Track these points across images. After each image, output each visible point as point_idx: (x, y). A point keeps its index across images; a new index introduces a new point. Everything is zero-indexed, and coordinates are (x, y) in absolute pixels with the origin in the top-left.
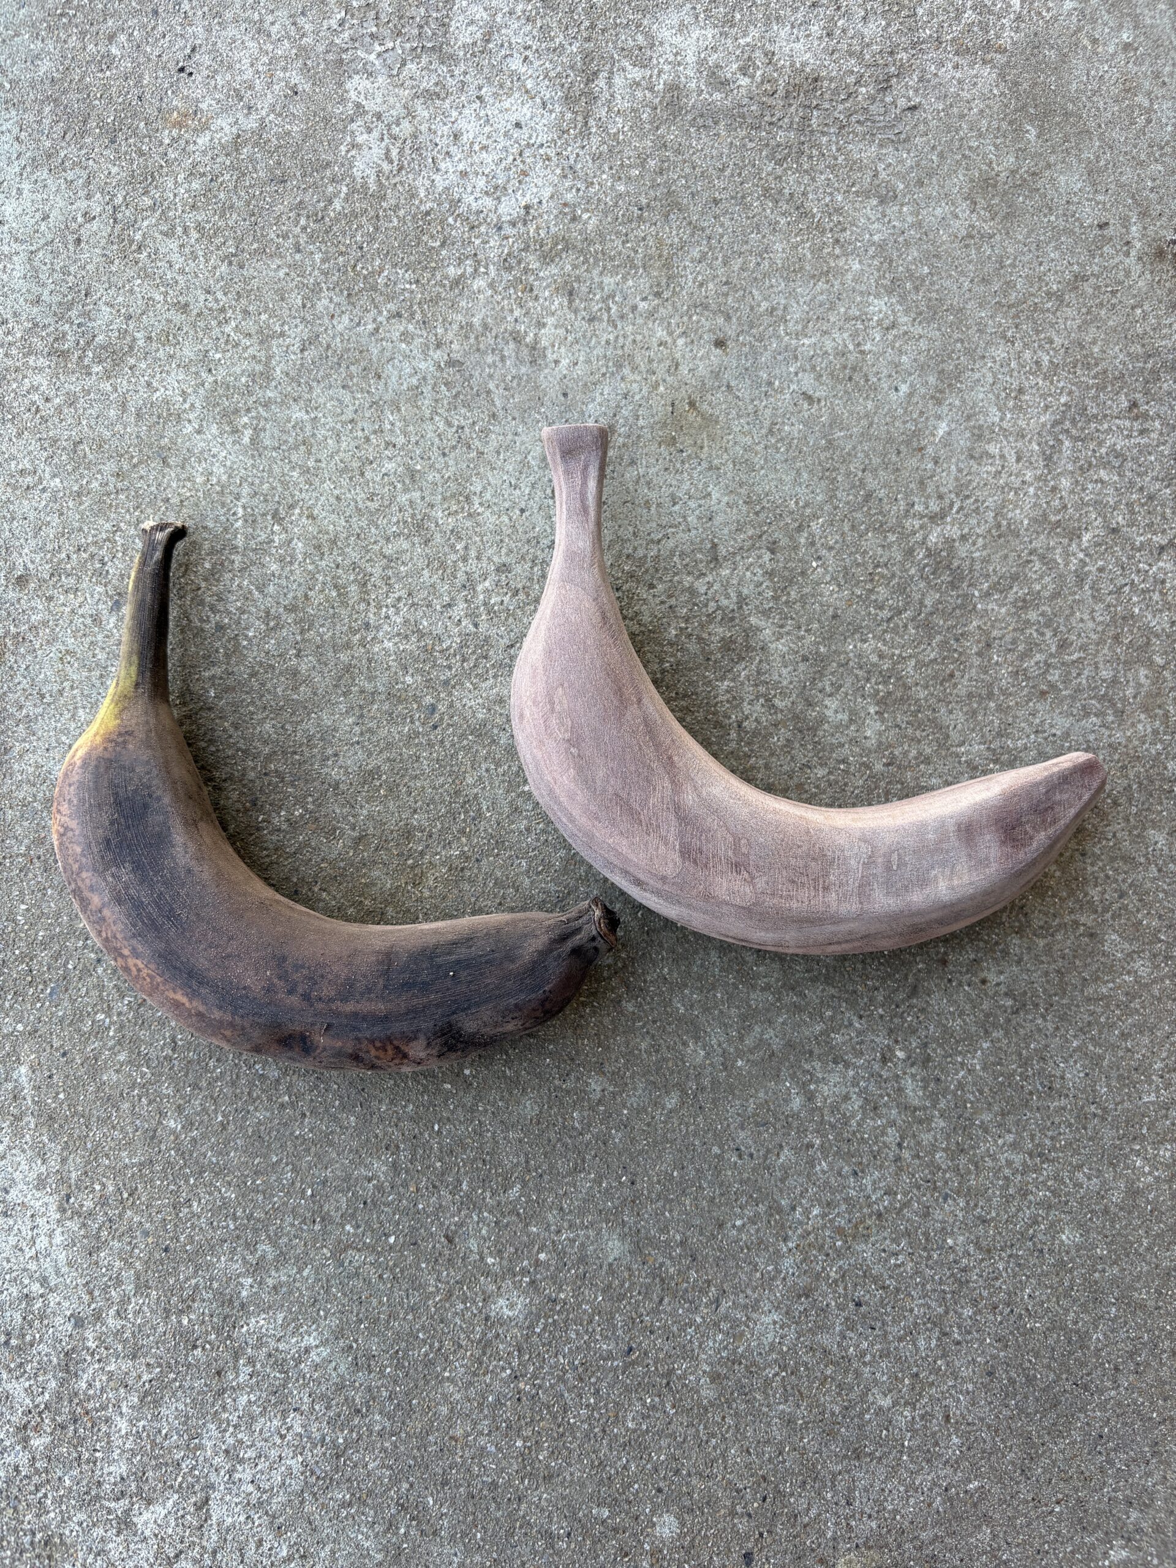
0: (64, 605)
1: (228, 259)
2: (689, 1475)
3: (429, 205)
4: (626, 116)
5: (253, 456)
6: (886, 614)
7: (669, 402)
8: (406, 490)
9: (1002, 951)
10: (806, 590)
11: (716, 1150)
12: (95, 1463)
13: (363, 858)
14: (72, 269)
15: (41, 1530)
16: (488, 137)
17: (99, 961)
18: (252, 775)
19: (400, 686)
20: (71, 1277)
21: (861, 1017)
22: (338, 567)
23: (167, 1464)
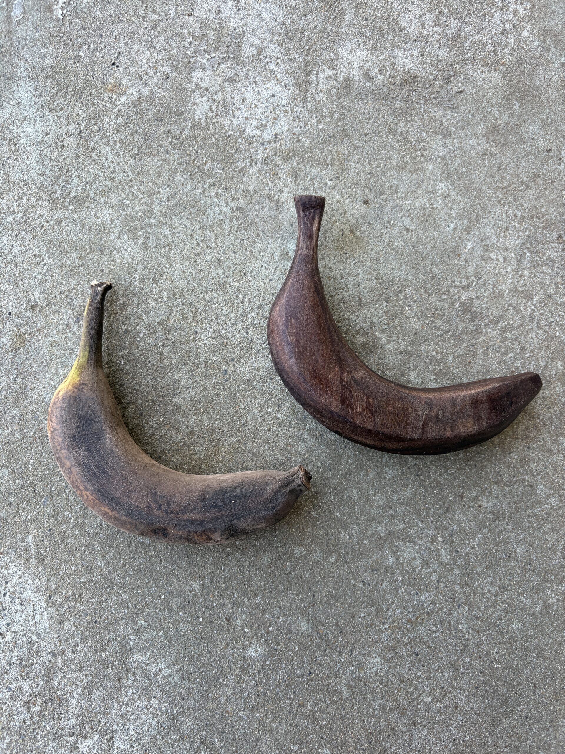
0: (53, 319)
1: (134, 156)
2: (336, 731)
3: (230, 133)
4: (324, 93)
5: (144, 251)
6: (440, 333)
7: (341, 230)
8: (216, 269)
9: (489, 492)
10: (402, 321)
11: (353, 581)
12: (61, 719)
13: (191, 442)
14: (60, 160)
15: (35, 750)
16: (259, 101)
17: (67, 487)
18: (140, 401)
19: (211, 361)
20: (51, 634)
21: (422, 522)
22: (183, 304)
23: (94, 721)
